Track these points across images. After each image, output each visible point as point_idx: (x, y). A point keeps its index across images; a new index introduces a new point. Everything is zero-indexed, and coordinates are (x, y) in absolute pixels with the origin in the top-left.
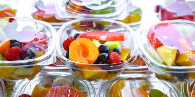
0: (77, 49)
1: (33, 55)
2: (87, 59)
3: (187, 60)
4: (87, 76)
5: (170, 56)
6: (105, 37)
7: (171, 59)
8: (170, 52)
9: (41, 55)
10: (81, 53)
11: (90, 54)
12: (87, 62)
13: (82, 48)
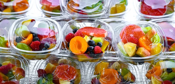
0: (75, 44)
1: (48, 47)
2: (80, 50)
3: (141, 54)
4: (80, 60)
5: (131, 50)
6: (93, 33)
7: (131, 52)
8: (131, 48)
9: (52, 47)
10: (77, 47)
11: (82, 47)
12: (80, 52)
13: (77, 43)
